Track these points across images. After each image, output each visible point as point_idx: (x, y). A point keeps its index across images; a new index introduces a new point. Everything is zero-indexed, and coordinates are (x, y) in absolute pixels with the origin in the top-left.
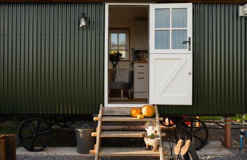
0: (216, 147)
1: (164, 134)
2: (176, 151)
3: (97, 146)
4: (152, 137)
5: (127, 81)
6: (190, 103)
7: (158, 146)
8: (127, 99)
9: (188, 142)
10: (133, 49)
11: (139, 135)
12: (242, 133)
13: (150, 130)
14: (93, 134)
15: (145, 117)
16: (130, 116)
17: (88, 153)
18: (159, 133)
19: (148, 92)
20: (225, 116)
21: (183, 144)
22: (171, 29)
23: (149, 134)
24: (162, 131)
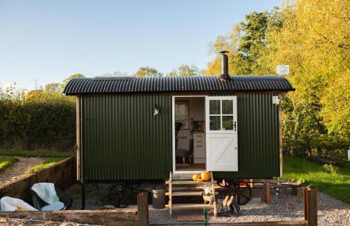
0: (257, 202)
1: (217, 193)
2: (224, 204)
3: (170, 202)
4: (209, 195)
5: (188, 149)
6: (236, 170)
7: (213, 201)
8: (188, 165)
9: (232, 197)
10: (192, 119)
11: (200, 193)
12: (277, 192)
13: (207, 190)
14: (166, 194)
15: (204, 181)
16: (192, 180)
17: (164, 207)
18: (213, 192)
19: (205, 158)
20: (266, 178)
21: (229, 199)
22: (221, 115)
23: (206, 193)
24: (216, 190)
